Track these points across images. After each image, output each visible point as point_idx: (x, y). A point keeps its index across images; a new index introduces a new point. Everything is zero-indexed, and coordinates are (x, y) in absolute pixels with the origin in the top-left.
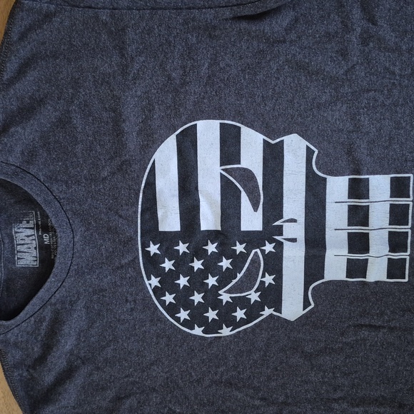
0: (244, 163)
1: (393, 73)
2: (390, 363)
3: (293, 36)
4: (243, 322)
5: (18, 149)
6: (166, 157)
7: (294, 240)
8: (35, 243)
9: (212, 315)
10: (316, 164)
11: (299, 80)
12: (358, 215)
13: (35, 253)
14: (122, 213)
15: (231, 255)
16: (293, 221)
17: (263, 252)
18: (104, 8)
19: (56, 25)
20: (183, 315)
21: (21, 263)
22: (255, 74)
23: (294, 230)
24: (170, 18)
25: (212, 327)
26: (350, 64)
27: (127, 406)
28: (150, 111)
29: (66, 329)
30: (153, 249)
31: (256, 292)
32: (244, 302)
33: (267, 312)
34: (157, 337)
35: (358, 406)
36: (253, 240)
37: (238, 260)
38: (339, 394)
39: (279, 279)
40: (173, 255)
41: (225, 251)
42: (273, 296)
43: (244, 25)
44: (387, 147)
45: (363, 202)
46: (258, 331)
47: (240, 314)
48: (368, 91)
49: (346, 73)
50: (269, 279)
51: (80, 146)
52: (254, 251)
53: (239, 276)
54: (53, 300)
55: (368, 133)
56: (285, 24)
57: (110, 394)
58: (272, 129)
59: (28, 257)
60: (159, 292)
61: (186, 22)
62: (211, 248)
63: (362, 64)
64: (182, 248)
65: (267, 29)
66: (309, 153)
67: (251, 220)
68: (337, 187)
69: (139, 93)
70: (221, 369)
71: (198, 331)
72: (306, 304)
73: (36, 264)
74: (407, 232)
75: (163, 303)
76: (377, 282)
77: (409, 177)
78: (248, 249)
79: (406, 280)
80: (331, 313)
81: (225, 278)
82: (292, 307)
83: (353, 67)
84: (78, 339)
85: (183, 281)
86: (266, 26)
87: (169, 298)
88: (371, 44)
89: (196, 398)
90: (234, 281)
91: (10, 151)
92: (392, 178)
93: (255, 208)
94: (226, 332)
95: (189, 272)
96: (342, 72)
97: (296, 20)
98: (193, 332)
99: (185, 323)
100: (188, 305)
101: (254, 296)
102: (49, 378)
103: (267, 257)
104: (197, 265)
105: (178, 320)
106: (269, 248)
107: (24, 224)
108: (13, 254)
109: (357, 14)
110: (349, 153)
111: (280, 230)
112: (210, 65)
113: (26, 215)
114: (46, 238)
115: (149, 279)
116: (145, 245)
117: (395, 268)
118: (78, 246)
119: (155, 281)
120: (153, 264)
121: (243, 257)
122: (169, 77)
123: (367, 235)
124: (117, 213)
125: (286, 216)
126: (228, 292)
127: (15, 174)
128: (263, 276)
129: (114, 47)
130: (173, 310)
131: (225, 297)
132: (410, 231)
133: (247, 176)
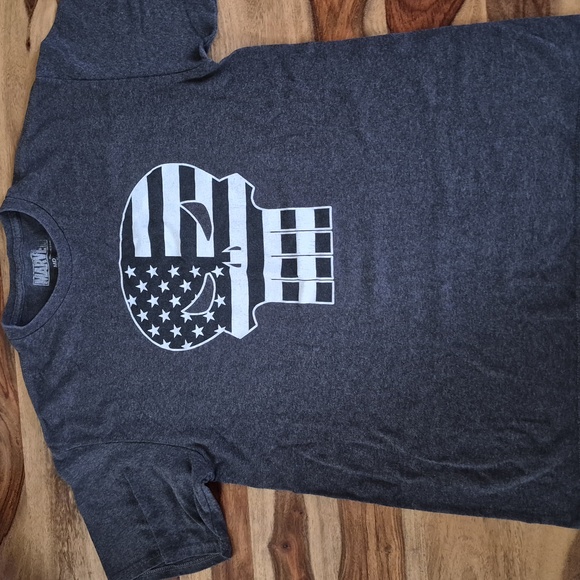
0: (198, 199)
1: (310, 120)
2: (323, 382)
3: (231, 93)
4: (201, 339)
5: (36, 190)
6: (140, 195)
7: (239, 266)
8: (47, 266)
9: (176, 331)
10: (254, 199)
11: (238, 128)
12: (289, 244)
13: (47, 274)
14: (108, 241)
15: (190, 278)
16: (238, 248)
17: (214, 275)
18: (95, 79)
19: (62, 94)
20: (154, 331)
21: (37, 283)
22: (204, 125)
23: (239, 257)
24: (140, 84)
25: (177, 342)
26: (276, 114)
27: (111, 409)
28: (128, 158)
29: (65, 338)
30: (131, 272)
31: (210, 311)
32: (200, 321)
33: (220, 330)
34: (135, 349)
35: (297, 421)
36: (207, 264)
37: (196, 283)
38: (281, 410)
39: (228, 300)
40: (146, 278)
41: (185, 275)
42: (224, 315)
43: (192, 86)
44: (309, 184)
45: (291, 231)
46: (213, 347)
47: (198, 331)
48: (292, 136)
49: (273, 121)
50: (221, 301)
51: (79, 187)
52: (207, 275)
53: (197, 297)
54: (58, 313)
55: (293, 171)
56: (224, 84)
57: (99, 399)
58: (219, 169)
59: (42, 278)
60: (136, 310)
61: (151, 87)
62: (174, 272)
63: (285, 113)
64: (152, 271)
65: (210, 88)
66: (248, 189)
67: (205, 248)
68: (271, 218)
69: (120, 143)
70: (184, 381)
71: (166, 346)
72: (251, 324)
73: (48, 284)
74: (330, 259)
75: (138, 319)
76: (308, 305)
77: (328, 209)
78: (202, 272)
79: (333, 303)
80: (272, 333)
81: (186, 298)
82: (240, 327)
83: (278, 116)
84: (76, 348)
85: (154, 301)
86: (208, 86)
87: (143, 315)
88: (292, 97)
89: (165, 406)
90: (193, 302)
91: (30, 192)
92: (315, 211)
93: (208, 237)
94: (187, 346)
95: (158, 293)
96: (269, 120)
97: (233, 80)
98: (161, 346)
99: (156, 338)
100: (158, 322)
101: (209, 316)
102: (54, 381)
103: (219, 280)
104: (164, 286)
105: (150, 334)
106: (218, 271)
107: (40, 250)
108: (32, 275)
109: (278, 72)
110: (279, 189)
111: (227, 257)
112: (171, 119)
113: (41, 243)
114: (54, 262)
115: (128, 298)
116: (125, 269)
117: (323, 291)
118: (76, 269)
119: (132, 301)
120: (131, 284)
121: (199, 280)
122: (141, 131)
123: (295, 260)
124: (104, 242)
125: (232, 245)
126: (188, 311)
127: (33, 209)
128: (216, 298)
129: (103, 109)
130: (146, 325)
131: (187, 316)
132: (332, 258)
133: (200, 210)
